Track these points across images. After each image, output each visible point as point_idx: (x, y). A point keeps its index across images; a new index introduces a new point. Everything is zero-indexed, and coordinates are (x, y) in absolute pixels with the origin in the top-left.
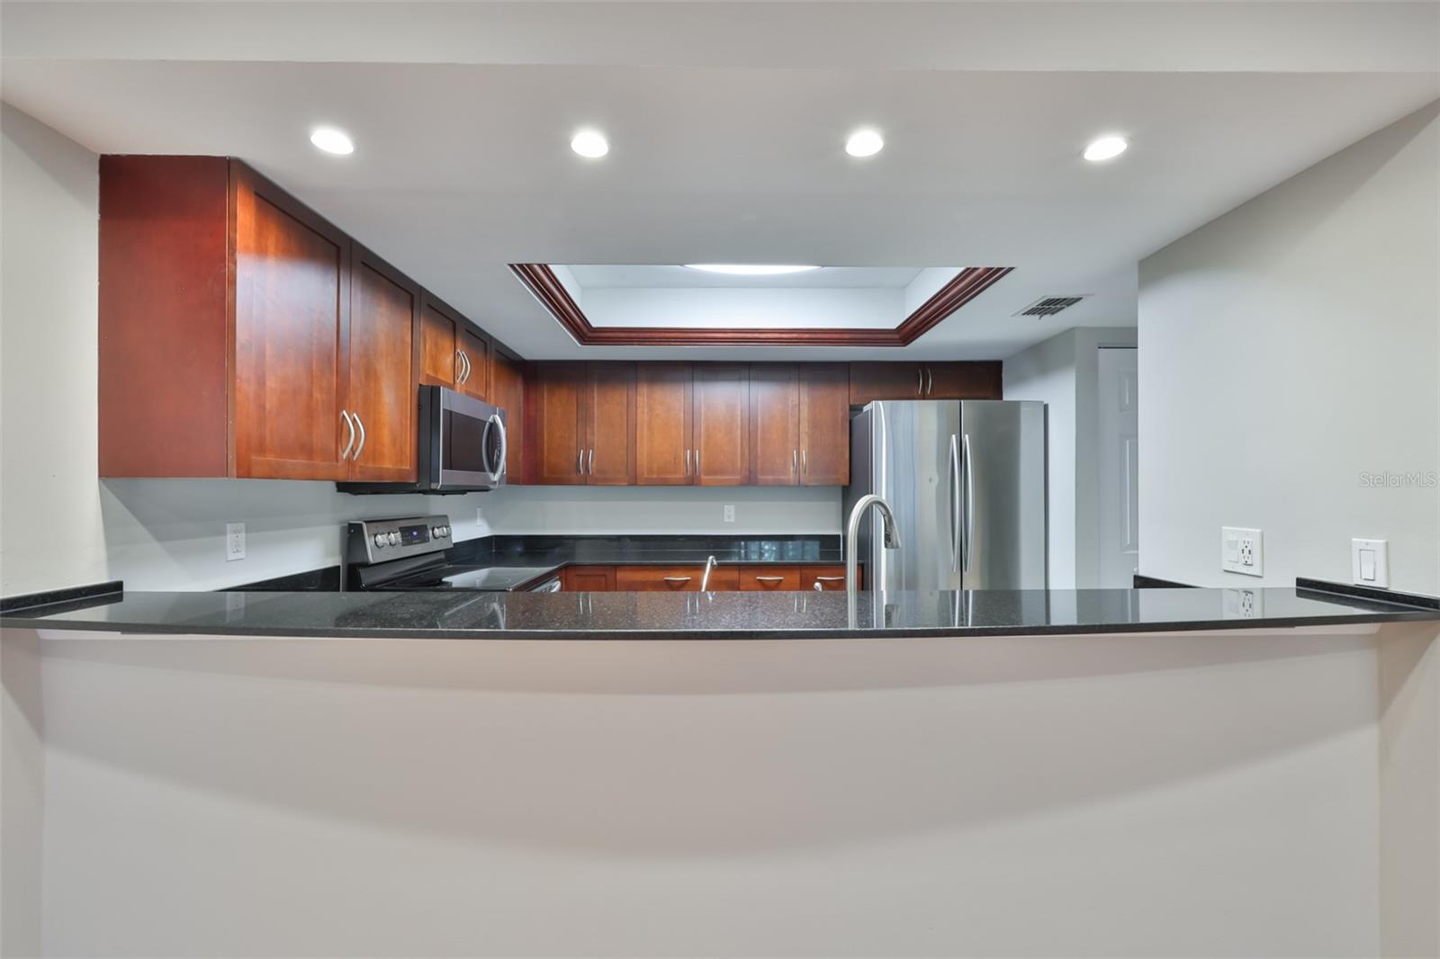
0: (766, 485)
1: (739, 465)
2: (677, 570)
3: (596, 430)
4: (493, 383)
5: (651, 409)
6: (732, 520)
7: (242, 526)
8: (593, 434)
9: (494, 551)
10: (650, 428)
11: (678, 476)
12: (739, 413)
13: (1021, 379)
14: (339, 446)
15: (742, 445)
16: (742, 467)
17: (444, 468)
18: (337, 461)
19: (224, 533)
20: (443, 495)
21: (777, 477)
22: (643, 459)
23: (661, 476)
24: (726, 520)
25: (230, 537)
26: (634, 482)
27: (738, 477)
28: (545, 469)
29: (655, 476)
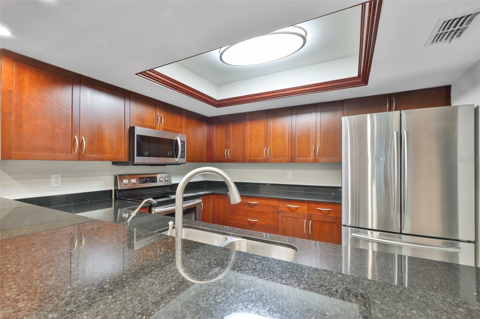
0: (300, 162)
1: (287, 154)
2: (252, 198)
3: (231, 142)
4: (184, 125)
5: (251, 131)
6: (291, 178)
7: (59, 176)
8: (230, 143)
9: (205, 186)
10: (251, 140)
11: (261, 159)
12: (287, 130)
13: (462, 93)
14: (73, 148)
15: (288, 145)
16: (288, 155)
17: (137, 156)
18: (72, 154)
19: (50, 178)
20: (151, 166)
21: (304, 159)
22: (248, 151)
23: (255, 159)
24: (288, 178)
25: (53, 180)
26: (244, 161)
27: (287, 159)
28: (215, 157)
29: (252, 159)
